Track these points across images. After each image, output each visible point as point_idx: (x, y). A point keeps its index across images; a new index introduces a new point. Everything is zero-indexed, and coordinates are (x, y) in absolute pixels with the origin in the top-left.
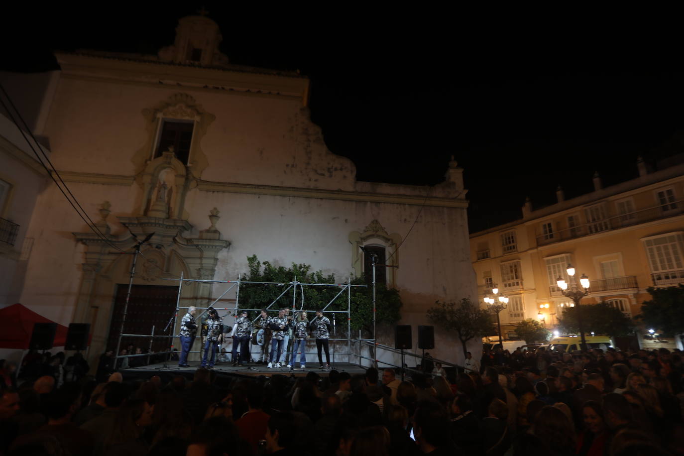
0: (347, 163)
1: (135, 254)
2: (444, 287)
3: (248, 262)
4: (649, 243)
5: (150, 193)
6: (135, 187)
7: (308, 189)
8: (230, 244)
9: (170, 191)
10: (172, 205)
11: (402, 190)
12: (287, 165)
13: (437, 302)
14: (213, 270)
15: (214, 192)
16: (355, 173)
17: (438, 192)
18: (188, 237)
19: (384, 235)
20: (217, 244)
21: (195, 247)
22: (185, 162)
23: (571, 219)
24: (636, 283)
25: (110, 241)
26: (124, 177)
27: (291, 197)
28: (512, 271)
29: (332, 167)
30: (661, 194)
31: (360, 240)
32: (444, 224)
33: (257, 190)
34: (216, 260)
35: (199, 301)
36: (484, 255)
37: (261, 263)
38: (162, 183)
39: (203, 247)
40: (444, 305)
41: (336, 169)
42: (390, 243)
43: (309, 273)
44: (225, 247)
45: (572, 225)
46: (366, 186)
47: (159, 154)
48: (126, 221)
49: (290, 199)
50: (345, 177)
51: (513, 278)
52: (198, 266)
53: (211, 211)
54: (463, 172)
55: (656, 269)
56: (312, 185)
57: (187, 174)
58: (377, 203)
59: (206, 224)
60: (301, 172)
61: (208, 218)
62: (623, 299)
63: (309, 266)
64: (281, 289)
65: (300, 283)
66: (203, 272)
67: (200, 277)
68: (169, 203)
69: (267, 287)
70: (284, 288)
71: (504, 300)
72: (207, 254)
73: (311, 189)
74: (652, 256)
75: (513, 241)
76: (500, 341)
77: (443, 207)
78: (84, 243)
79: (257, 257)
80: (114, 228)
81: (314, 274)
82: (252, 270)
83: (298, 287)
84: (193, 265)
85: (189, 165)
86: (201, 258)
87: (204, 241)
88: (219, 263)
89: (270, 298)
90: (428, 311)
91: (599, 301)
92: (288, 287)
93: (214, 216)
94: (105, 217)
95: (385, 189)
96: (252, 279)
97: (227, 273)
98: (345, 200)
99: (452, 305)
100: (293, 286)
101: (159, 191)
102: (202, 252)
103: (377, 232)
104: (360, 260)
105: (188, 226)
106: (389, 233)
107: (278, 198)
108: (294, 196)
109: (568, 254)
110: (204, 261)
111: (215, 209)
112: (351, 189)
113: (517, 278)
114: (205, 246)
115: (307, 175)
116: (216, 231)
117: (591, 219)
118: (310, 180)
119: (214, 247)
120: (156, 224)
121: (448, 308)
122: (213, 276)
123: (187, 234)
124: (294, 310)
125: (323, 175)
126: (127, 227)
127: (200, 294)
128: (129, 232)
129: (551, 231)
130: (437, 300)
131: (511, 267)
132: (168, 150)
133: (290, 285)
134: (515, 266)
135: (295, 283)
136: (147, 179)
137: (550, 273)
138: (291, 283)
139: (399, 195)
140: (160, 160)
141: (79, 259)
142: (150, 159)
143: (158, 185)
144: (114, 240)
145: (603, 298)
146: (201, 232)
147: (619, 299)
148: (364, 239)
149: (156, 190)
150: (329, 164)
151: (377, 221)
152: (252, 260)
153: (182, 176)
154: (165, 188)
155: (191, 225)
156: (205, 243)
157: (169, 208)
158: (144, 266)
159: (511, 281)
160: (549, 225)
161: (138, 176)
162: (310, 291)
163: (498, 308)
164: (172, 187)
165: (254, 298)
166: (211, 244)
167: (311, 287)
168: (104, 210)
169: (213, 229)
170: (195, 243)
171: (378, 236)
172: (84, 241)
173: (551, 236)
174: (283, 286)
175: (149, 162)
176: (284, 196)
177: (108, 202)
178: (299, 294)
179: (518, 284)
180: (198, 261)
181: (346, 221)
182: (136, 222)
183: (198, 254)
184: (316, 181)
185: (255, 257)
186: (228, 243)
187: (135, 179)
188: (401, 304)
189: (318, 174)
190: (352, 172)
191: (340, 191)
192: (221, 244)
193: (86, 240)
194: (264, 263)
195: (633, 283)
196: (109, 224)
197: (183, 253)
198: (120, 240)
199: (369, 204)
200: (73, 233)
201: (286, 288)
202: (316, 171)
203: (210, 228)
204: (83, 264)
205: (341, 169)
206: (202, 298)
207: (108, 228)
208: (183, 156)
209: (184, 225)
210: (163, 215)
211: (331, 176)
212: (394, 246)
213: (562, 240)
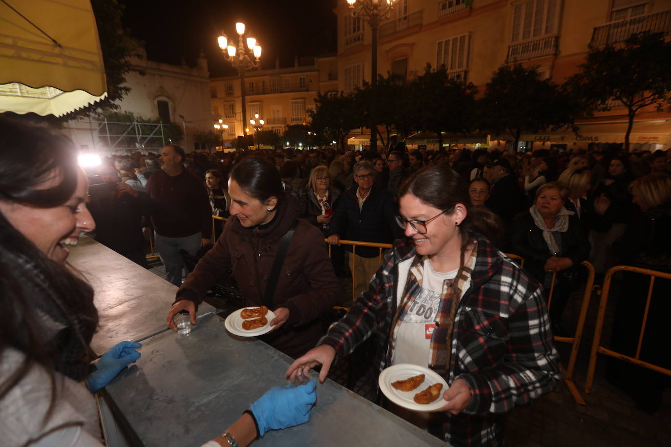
4: (292, 102)
23: (263, 82)
24: (286, 121)
28: (230, 108)
30: (301, 79)
36: (214, 96)
45: (263, 86)
51: (230, 113)
55: (293, 115)
62: (280, 129)
71: (225, 127)
74: (293, 110)
75: (232, 90)
76: (223, 149)
91: (270, 129)
104: (155, 108)
109: (260, 103)
113: (233, 113)
117: (272, 85)
129: (253, 87)
131: (230, 106)
134: (233, 106)
137: (250, 113)
145: (272, 128)
147: (279, 128)
159: (230, 115)
160: (253, 84)
163: (222, 131)
173: (253, 91)
179: (233, 116)
195: (284, 121)
213: (258, 94)
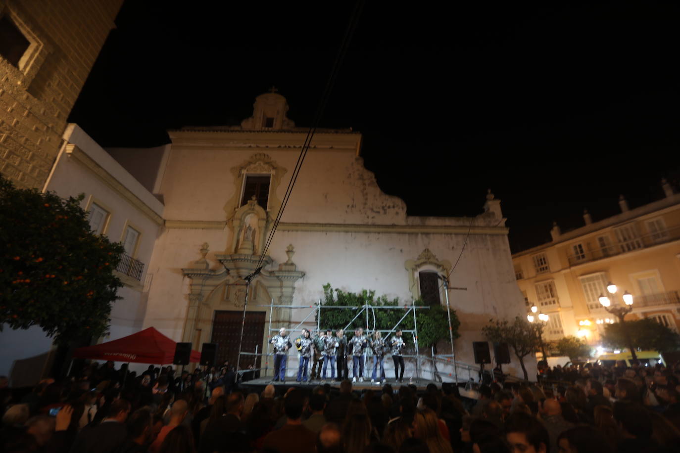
0: (399, 202)
1: (247, 285)
2: (494, 307)
3: (323, 289)
5: (239, 234)
6: (227, 229)
7: (367, 225)
8: (304, 275)
9: (254, 232)
10: (256, 244)
11: (448, 222)
12: (348, 206)
13: (491, 320)
14: (292, 297)
15: (289, 231)
16: (405, 209)
17: (480, 221)
18: (270, 270)
19: (435, 261)
20: (294, 274)
21: (275, 278)
22: (265, 208)
23: (601, 239)
24: (678, 298)
25: (210, 275)
26: (219, 223)
27: (353, 233)
28: (547, 291)
29: (386, 205)
31: (415, 267)
32: (488, 250)
33: (324, 228)
34: (294, 288)
35: (281, 324)
36: (520, 276)
37: (334, 290)
38: (247, 226)
39: (283, 277)
40: (498, 324)
41: (389, 207)
42: (441, 268)
43: (375, 298)
44: (301, 277)
45: (603, 245)
46: (416, 220)
47: (244, 202)
48: (222, 258)
49: (352, 235)
50: (397, 213)
51: (548, 297)
52: (279, 294)
53: (287, 248)
54: (500, 203)
56: (370, 221)
57: (267, 218)
58: (427, 234)
59: (284, 258)
60: (360, 211)
61: (285, 253)
62: (666, 315)
63: (374, 291)
64: (355, 312)
65: (370, 306)
66: (283, 299)
67: (281, 303)
68: (253, 242)
69: (342, 311)
70: (358, 311)
71: (544, 318)
72: (286, 283)
73: (370, 225)
75: (545, 263)
76: (545, 357)
77: (486, 235)
78: (189, 277)
79: (331, 285)
80: (212, 264)
81: (379, 298)
82: (327, 296)
83: (370, 310)
84: (275, 293)
85: (268, 210)
86: (281, 287)
87: (284, 272)
88: (296, 291)
89: (346, 321)
90: (483, 329)
91: (641, 317)
92: (361, 310)
93: (290, 251)
94: (205, 255)
95: (433, 221)
96: (327, 304)
97: (303, 300)
98: (399, 233)
99: (505, 323)
100: (365, 309)
101: (246, 232)
102: (281, 281)
103: (429, 259)
104: (416, 284)
105: (271, 261)
106: (440, 260)
107: (342, 234)
108: (355, 232)
109: (603, 273)
110: (284, 290)
111: (291, 245)
112: (403, 223)
113: (553, 296)
114: (285, 277)
115: (366, 214)
116: (292, 264)
117: (622, 239)
118: (368, 217)
119: (292, 278)
120: (245, 260)
121: (501, 326)
122: (291, 302)
123: (268, 267)
124: (368, 330)
125: (378, 212)
126: (222, 263)
127: (282, 318)
128: (223, 267)
129: (582, 251)
130: (491, 319)
131: (546, 287)
132: (251, 199)
133: (363, 308)
134: (550, 286)
135: (367, 306)
136: (236, 223)
137: (586, 291)
138: (363, 306)
139: (445, 226)
140: (246, 207)
141: (186, 290)
142: (238, 207)
143: (244, 228)
144: (212, 274)
145: (645, 314)
146: (280, 265)
147: (662, 315)
148: (419, 266)
149: (243, 231)
150: (383, 203)
151: (428, 250)
152: (327, 287)
153: (263, 219)
154: (250, 230)
155: (271, 259)
156: (284, 275)
157: (254, 246)
158: (236, 295)
159: (547, 300)
160: (580, 246)
161: (230, 220)
162: (380, 313)
163: (539, 327)
164: (255, 229)
165: (333, 321)
166: (290, 275)
167: (380, 310)
168: (204, 250)
169: (290, 262)
170: (277, 274)
171: (431, 263)
172: (190, 275)
173: (583, 257)
174: (356, 310)
175: (236, 210)
176: (347, 232)
177: (206, 243)
178: (371, 316)
179: (554, 302)
180: (279, 290)
181: (401, 251)
182: (230, 258)
183: (278, 283)
184: (373, 218)
185: (329, 285)
186: (303, 274)
187: (226, 224)
188: (459, 323)
189: (374, 211)
190: (403, 208)
191: (393, 226)
192: (297, 275)
193: (192, 274)
194: (336, 290)
195: (675, 298)
196: (208, 261)
197: (265, 283)
198: (217, 273)
199: (420, 235)
200: (182, 269)
201: (359, 311)
202: (372, 210)
203: (287, 261)
204: (189, 294)
205: (394, 207)
206: (284, 321)
207: (208, 265)
208: (263, 203)
209: (267, 260)
210: (250, 252)
211: (385, 213)
212: (446, 271)
213: (594, 259)
